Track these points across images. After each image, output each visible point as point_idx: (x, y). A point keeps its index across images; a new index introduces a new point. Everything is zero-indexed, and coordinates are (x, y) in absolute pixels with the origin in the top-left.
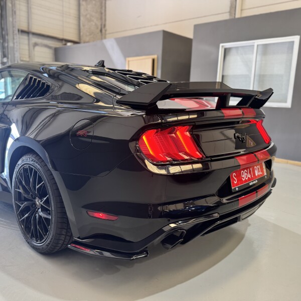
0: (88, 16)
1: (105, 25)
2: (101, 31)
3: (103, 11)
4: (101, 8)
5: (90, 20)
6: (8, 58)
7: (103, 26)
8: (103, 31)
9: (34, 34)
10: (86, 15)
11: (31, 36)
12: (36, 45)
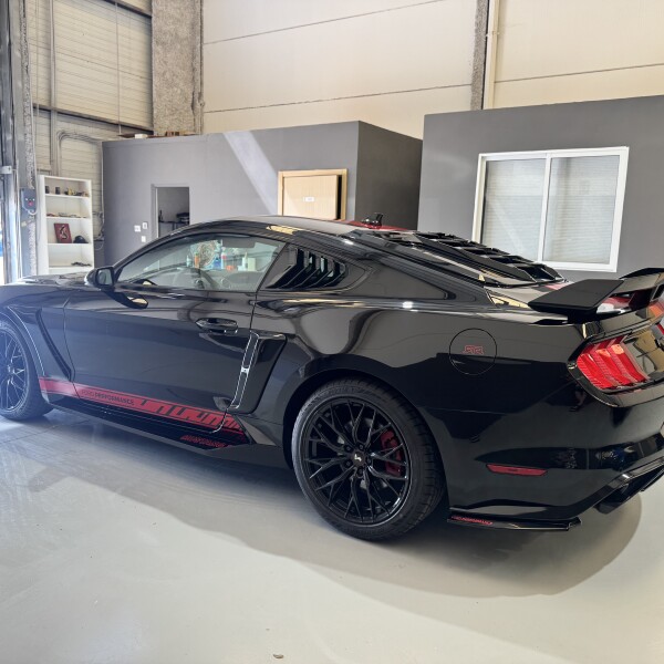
0: (168, 75)
1: (201, 94)
2: (193, 106)
3: (197, 66)
4: (193, 58)
5: (171, 85)
6: (14, 168)
7: (197, 96)
8: (198, 106)
9: (61, 113)
10: (164, 74)
11: (54, 117)
12: (64, 135)
